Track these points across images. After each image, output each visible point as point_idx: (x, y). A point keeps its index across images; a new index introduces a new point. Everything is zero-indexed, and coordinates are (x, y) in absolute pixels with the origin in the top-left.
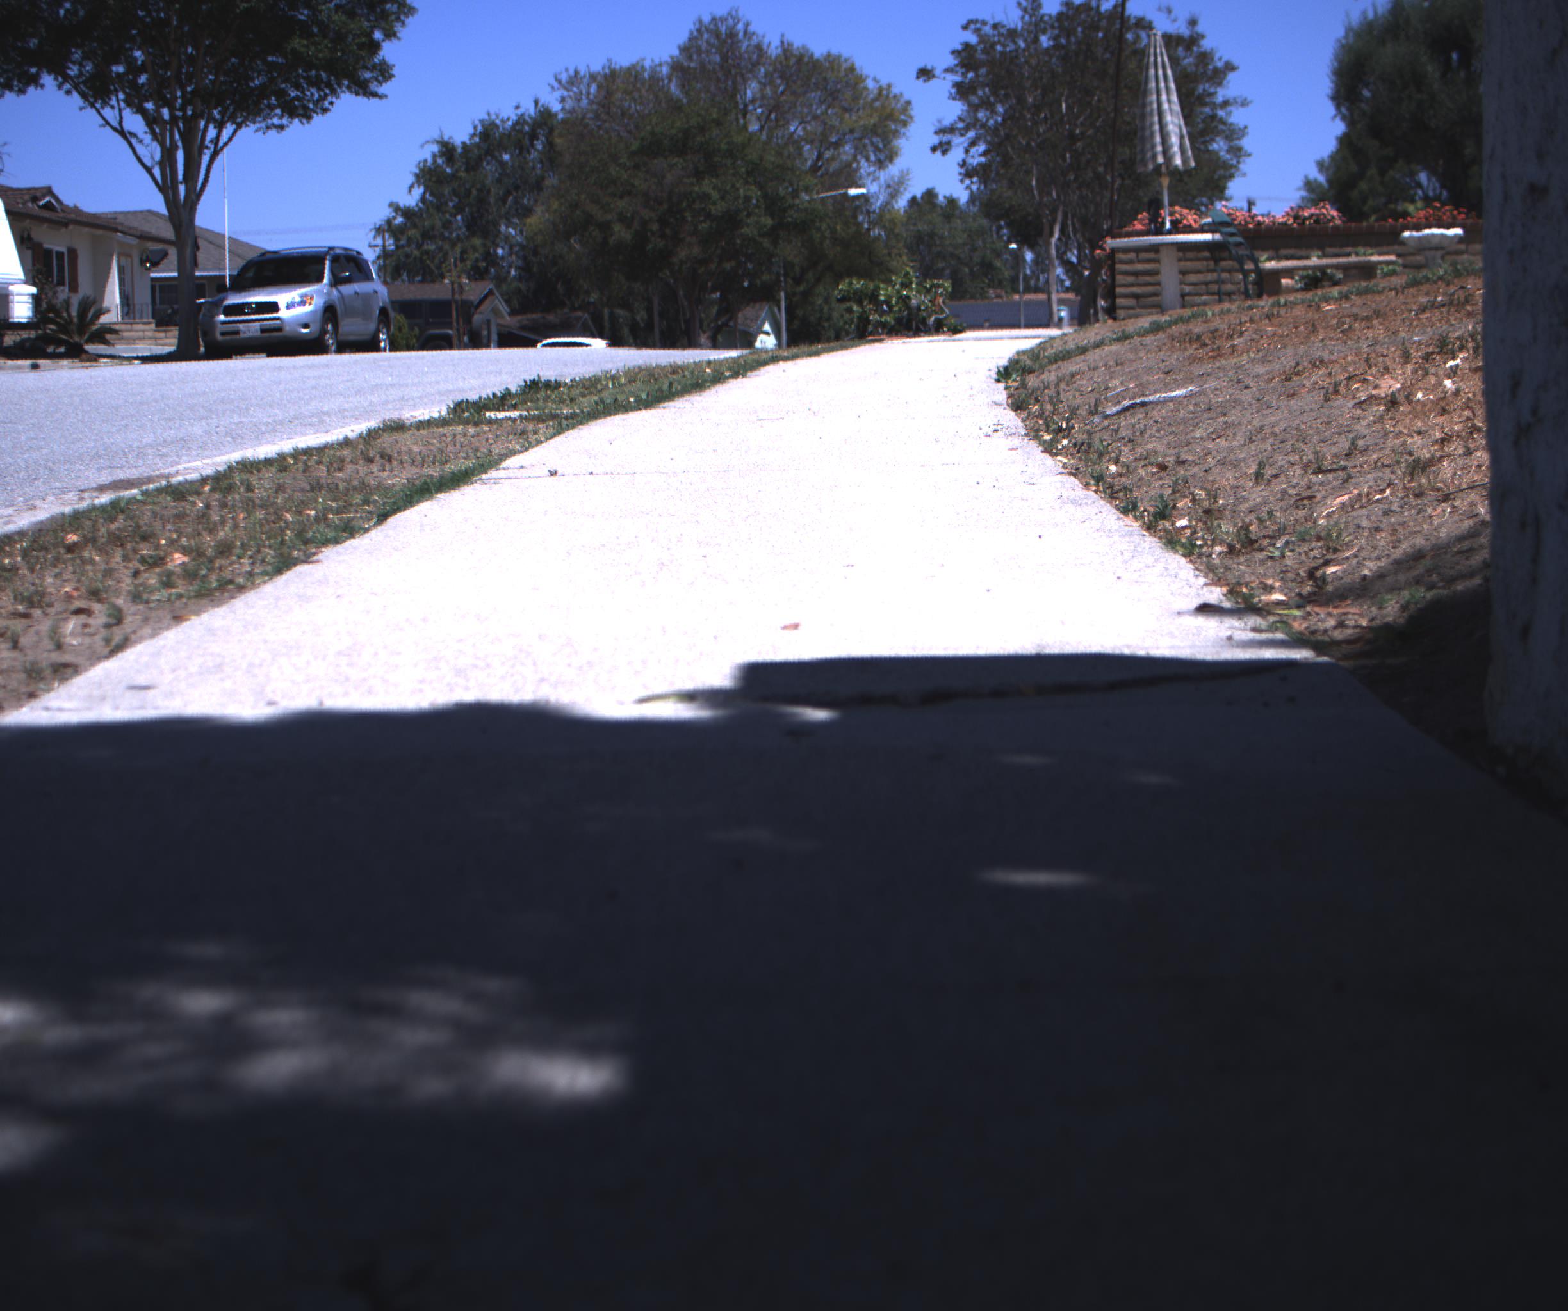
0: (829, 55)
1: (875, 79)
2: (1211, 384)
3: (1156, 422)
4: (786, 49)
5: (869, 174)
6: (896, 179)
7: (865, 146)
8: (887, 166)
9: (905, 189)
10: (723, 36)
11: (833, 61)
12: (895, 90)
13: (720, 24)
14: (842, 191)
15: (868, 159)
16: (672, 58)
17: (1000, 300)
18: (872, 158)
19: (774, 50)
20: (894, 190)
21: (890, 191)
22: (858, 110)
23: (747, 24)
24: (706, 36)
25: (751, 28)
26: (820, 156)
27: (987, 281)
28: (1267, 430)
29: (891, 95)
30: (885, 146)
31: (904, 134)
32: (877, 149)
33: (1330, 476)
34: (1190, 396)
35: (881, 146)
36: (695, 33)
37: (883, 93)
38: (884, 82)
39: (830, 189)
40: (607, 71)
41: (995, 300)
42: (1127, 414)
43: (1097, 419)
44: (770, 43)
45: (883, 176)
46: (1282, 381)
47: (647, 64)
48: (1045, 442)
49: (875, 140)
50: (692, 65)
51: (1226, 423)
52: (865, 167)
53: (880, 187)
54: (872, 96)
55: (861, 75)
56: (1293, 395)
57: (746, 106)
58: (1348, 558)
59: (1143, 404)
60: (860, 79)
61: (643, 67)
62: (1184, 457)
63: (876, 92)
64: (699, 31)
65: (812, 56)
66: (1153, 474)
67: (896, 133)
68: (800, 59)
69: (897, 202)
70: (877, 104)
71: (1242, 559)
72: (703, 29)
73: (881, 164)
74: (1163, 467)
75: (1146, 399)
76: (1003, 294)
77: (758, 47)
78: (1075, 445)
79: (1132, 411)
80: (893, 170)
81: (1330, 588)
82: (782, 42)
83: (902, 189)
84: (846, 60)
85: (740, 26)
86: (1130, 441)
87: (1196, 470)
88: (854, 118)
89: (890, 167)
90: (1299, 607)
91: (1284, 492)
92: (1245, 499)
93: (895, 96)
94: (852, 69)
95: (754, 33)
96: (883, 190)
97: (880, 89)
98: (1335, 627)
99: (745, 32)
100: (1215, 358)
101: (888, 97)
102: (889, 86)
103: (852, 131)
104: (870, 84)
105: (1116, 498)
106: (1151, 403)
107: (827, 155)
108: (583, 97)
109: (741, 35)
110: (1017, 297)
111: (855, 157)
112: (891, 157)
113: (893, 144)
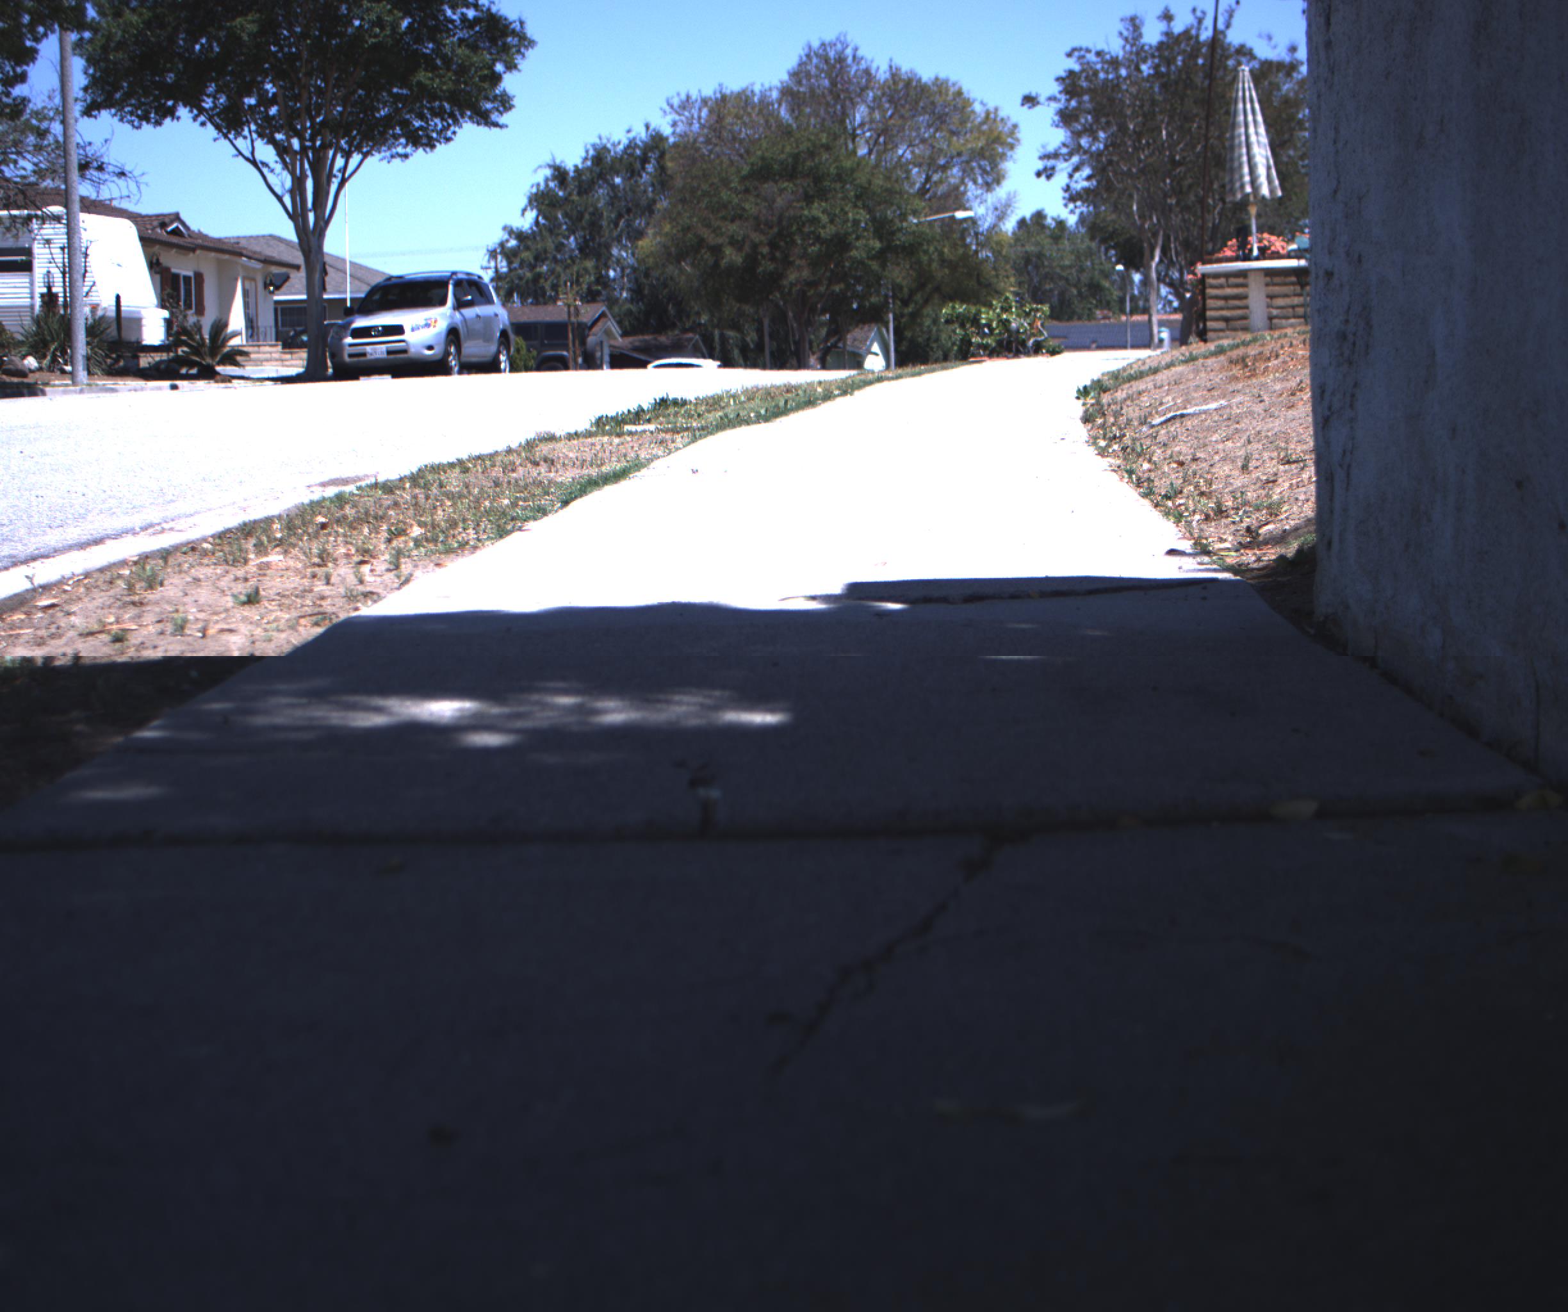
0: (937, 79)
1: (982, 103)
2: (1238, 398)
3: (1188, 430)
4: (895, 74)
5: (976, 197)
6: (1003, 201)
7: (972, 169)
8: (994, 189)
9: (1012, 212)
10: (832, 62)
11: (941, 85)
12: (1002, 114)
13: (828, 49)
14: (949, 214)
15: (975, 182)
16: (782, 82)
17: (1107, 321)
18: (980, 181)
19: (882, 75)
20: (1001, 213)
21: (997, 213)
22: (966, 133)
23: (856, 49)
24: (815, 60)
25: (860, 53)
26: (928, 179)
27: (1094, 302)
28: (1263, 434)
29: (998, 119)
30: (992, 169)
31: (1011, 156)
32: (984, 172)
33: (1293, 466)
34: (1220, 409)
35: (988, 168)
36: (804, 59)
37: (990, 117)
38: (991, 106)
39: (937, 212)
40: (719, 96)
41: (1102, 322)
42: (1170, 423)
43: (1145, 429)
44: (878, 68)
45: (991, 198)
46: (1289, 396)
47: (757, 89)
48: (1100, 447)
49: (982, 163)
50: (802, 89)
51: (1237, 429)
52: (972, 190)
53: (987, 209)
54: (979, 120)
55: (969, 99)
56: (1293, 406)
57: (854, 130)
58: (1282, 520)
59: (1182, 416)
60: (968, 103)
61: (752, 91)
62: (1198, 455)
63: (983, 115)
64: (808, 56)
65: (920, 79)
66: (1173, 469)
67: (1003, 156)
68: (908, 83)
69: (1004, 224)
70: (985, 127)
71: (1213, 524)
72: (812, 54)
73: (988, 187)
74: (1181, 464)
75: (1185, 412)
76: (1111, 314)
77: (867, 72)
78: (1122, 449)
79: (1173, 421)
80: (1001, 193)
81: (1261, 538)
82: (891, 67)
83: (1009, 212)
84: (954, 84)
85: (849, 51)
86: (1165, 445)
87: (1204, 465)
88: (962, 141)
89: (998, 189)
90: (1237, 551)
91: (1258, 478)
92: (1231, 484)
93: (1002, 120)
94: (959, 93)
95: (862, 58)
96: (990, 213)
97: (988, 113)
98: (1255, 561)
99: (854, 57)
100: (1249, 377)
101: (995, 120)
102: (996, 109)
103: (959, 154)
104: (978, 107)
105: (1140, 487)
106: (1188, 415)
107: (936, 177)
108: (695, 121)
109: (850, 60)
110: (1124, 318)
111: (962, 182)
112: (998, 180)
113: (1000, 167)
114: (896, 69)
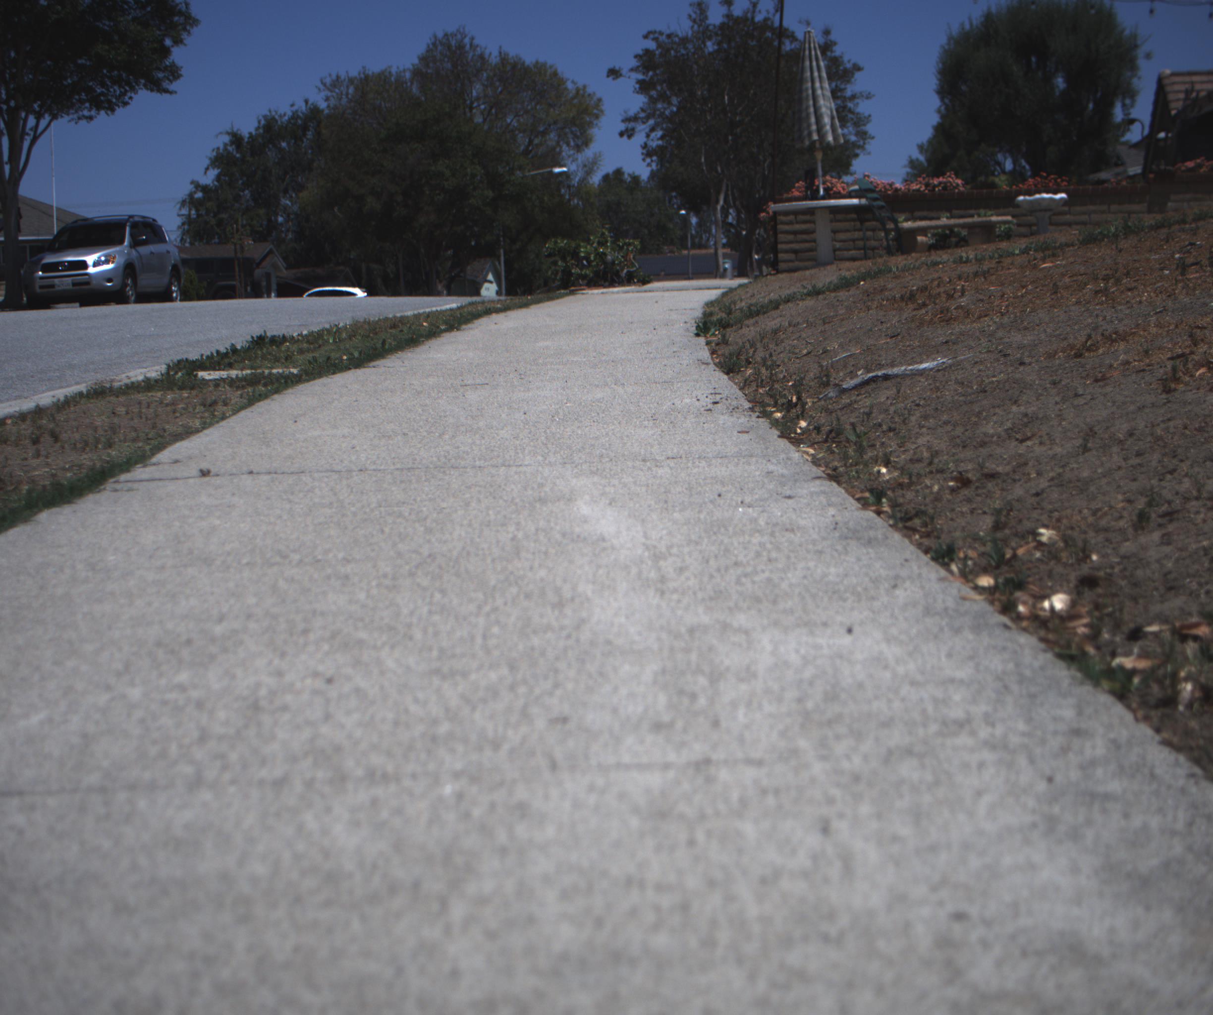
0: (537, 62)
1: (573, 82)
4: (504, 58)
5: (569, 156)
6: (591, 160)
7: (566, 134)
8: (584, 150)
9: (598, 168)
10: (454, 48)
11: (540, 68)
12: (589, 90)
13: (450, 39)
14: (549, 169)
15: (568, 144)
16: (413, 65)
17: (673, 255)
18: (572, 143)
19: (494, 59)
20: (589, 168)
21: (585, 169)
22: (561, 105)
23: (472, 39)
24: (440, 48)
25: (476, 42)
26: (531, 142)
27: (662, 239)
29: (586, 94)
30: (581, 134)
31: (597, 124)
32: (576, 137)
35: (578, 134)
36: (431, 46)
37: (580, 93)
38: (580, 84)
39: (538, 169)
40: (362, 76)
41: (669, 255)
44: (490, 54)
45: (581, 157)
47: (394, 70)
49: (574, 129)
50: (429, 71)
52: (566, 151)
53: (578, 166)
54: (571, 95)
55: (563, 79)
57: (472, 103)
60: (562, 82)
61: (390, 73)
63: (574, 92)
64: (434, 44)
65: (524, 62)
67: (590, 124)
68: (514, 66)
69: (591, 178)
70: (575, 101)
72: (438, 42)
73: (578, 148)
76: (675, 249)
77: (481, 57)
80: (589, 153)
82: (500, 53)
83: (596, 169)
84: (551, 67)
85: (467, 40)
88: (557, 112)
89: (586, 150)
93: (589, 95)
94: (555, 74)
95: (477, 46)
96: (580, 169)
97: (578, 90)
99: (471, 45)
101: (583, 96)
102: (585, 87)
103: (555, 123)
104: (570, 85)
107: (536, 141)
108: (344, 97)
109: (468, 47)
110: (685, 252)
111: (558, 143)
112: (587, 142)
113: (588, 132)
114: (505, 54)
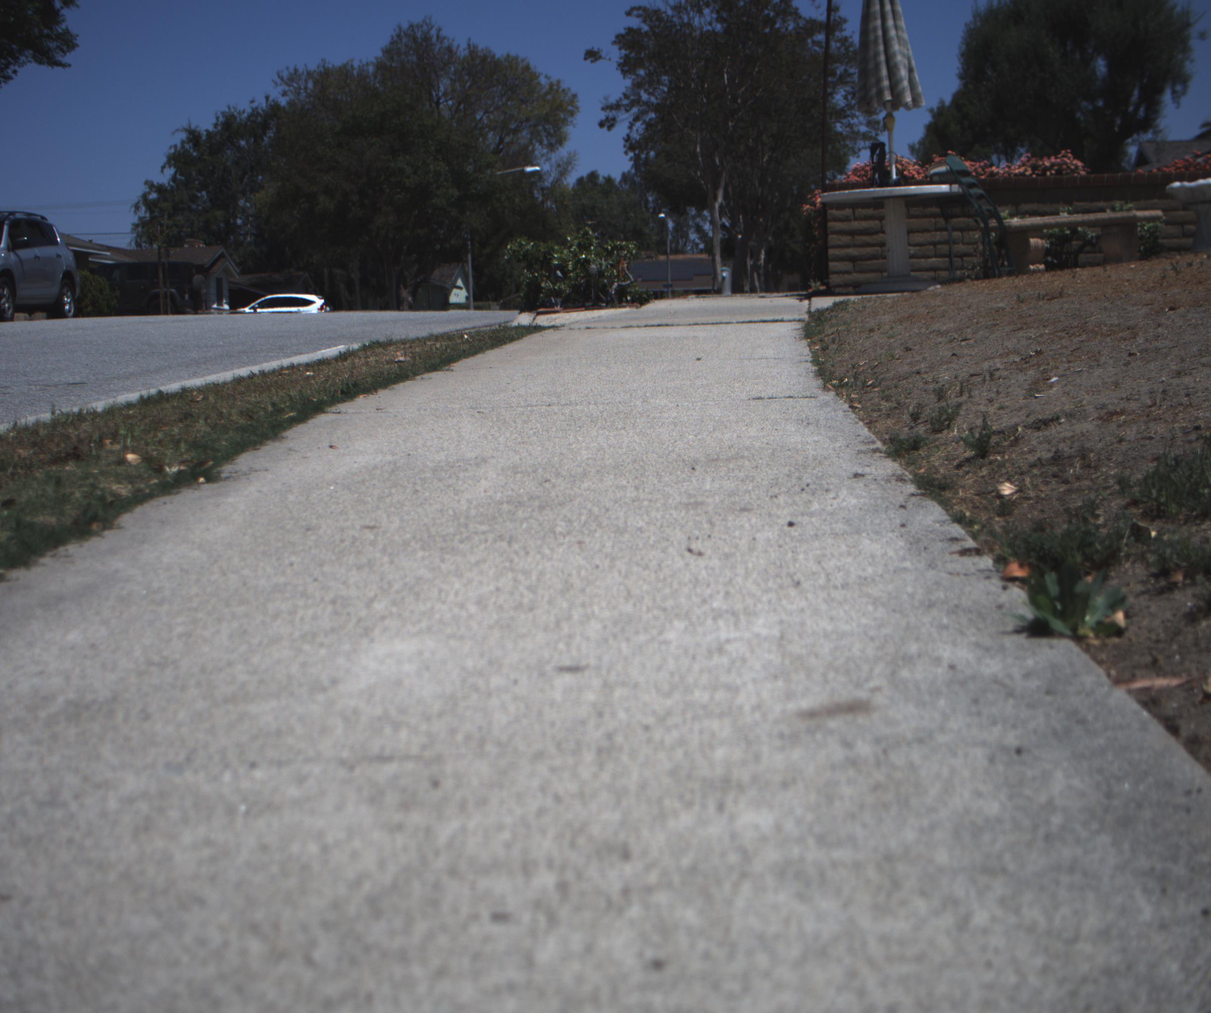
0: (508, 56)
1: (546, 77)
4: (473, 50)
5: (543, 155)
6: (565, 159)
7: (538, 132)
8: (557, 149)
9: (573, 170)
10: (420, 40)
11: (512, 61)
12: (564, 85)
13: (416, 30)
14: (519, 169)
15: (541, 143)
16: (376, 58)
17: (651, 260)
18: (545, 142)
19: (463, 52)
20: (564, 169)
21: (559, 169)
22: (533, 101)
23: (439, 30)
24: (404, 40)
25: (443, 33)
26: (501, 140)
29: (560, 90)
30: (555, 132)
31: (571, 122)
32: (549, 134)
35: (552, 131)
36: (395, 38)
37: (554, 88)
38: (554, 79)
39: (509, 168)
40: (322, 69)
41: (646, 260)
44: (458, 46)
45: (555, 157)
47: (356, 64)
49: (547, 127)
50: (394, 64)
52: (539, 150)
53: (551, 166)
54: (544, 90)
55: (535, 73)
57: (439, 98)
60: (534, 76)
61: (352, 66)
63: (547, 87)
64: (399, 36)
65: (494, 55)
67: (565, 122)
68: (484, 59)
69: (566, 179)
70: (549, 97)
72: (402, 34)
73: (552, 147)
76: (653, 255)
77: (449, 49)
80: (563, 152)
82: (469, 45)
83: (570, 170)
84: (523, 60)
85: (433, 32)
88: (530, 108)
89: (560, 149)
93: (564, 90)
94: (527, 68)
95: (445, 38)
96: (554, 169)
97: (551, 85)
99: (438, 37)
101: (557, 91)
102: (559, 82)
103: (528, 120)
104: (543, 80)
107: (508, 139)
108: (302, 91)
109: (434, 39)
110: (663, 258)
111: (531, 143)
112: (561, 141)
113: (562, 130)
114: (474, 47)
